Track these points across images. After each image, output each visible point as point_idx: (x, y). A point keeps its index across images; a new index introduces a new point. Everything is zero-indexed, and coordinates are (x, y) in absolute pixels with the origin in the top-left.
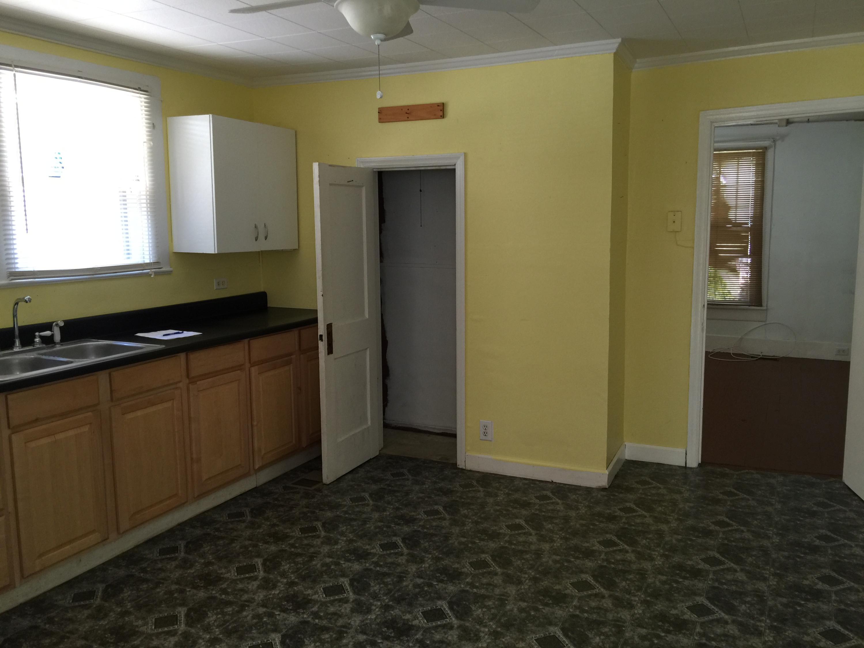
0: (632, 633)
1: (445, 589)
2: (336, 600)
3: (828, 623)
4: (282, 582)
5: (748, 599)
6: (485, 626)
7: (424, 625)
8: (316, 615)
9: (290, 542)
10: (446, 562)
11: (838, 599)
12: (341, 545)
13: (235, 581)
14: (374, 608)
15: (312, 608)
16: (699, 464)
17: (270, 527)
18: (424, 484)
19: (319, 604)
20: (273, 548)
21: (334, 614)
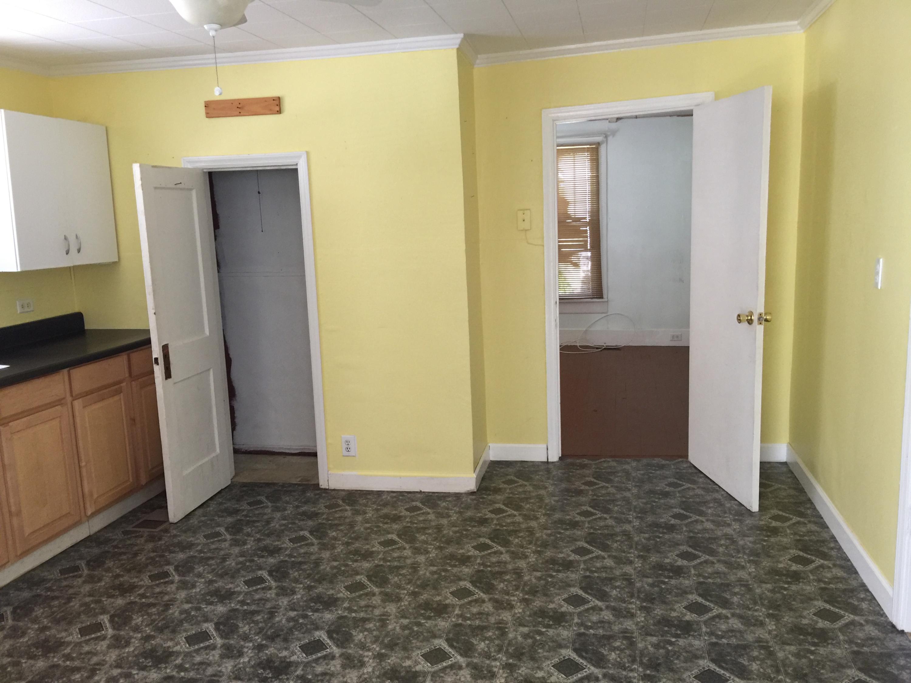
0: (515, 633)
1: (322, 618)
2: (202, 648)
3: (690, 597)
4: (135, 638)
5: (618, 584)
6: (369, 650)
7: (304, 660)
8: (180, 668)
9: (140, 592)
10: (320, 589)
11: (697, 573)
12: (200, 587)
13: (79, 644)
14: (246, 650)
15: (175, 660)
16: (560, 458)
17: (113, 579)
18: (285, 509)
19: (183, 655)
20: (120, 602)
21: (201, 663)
